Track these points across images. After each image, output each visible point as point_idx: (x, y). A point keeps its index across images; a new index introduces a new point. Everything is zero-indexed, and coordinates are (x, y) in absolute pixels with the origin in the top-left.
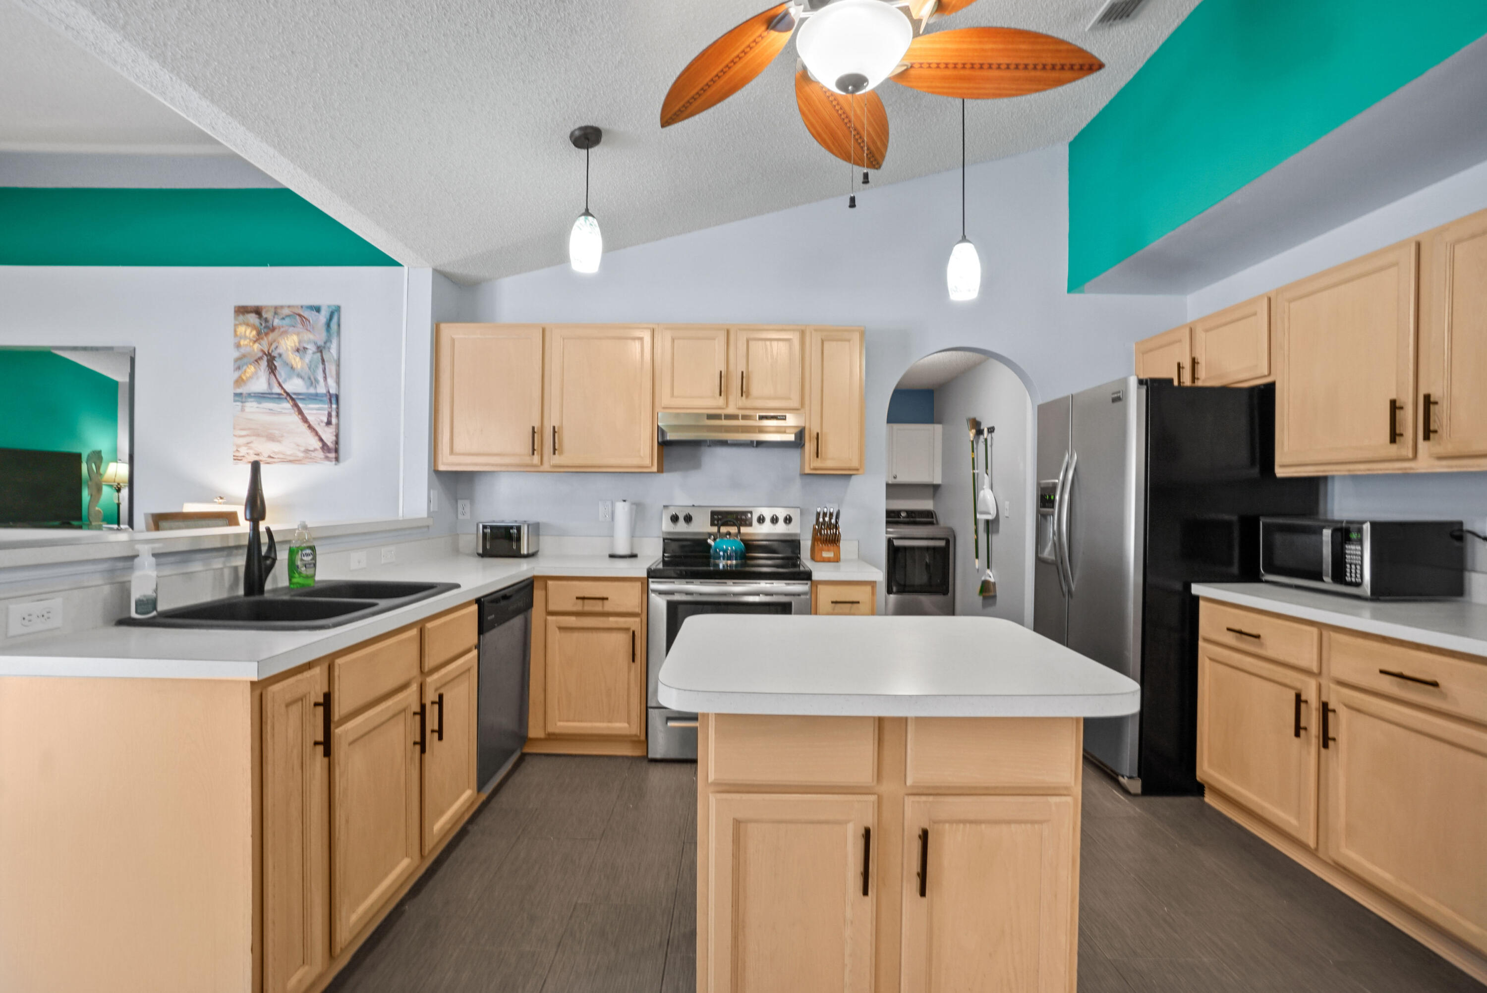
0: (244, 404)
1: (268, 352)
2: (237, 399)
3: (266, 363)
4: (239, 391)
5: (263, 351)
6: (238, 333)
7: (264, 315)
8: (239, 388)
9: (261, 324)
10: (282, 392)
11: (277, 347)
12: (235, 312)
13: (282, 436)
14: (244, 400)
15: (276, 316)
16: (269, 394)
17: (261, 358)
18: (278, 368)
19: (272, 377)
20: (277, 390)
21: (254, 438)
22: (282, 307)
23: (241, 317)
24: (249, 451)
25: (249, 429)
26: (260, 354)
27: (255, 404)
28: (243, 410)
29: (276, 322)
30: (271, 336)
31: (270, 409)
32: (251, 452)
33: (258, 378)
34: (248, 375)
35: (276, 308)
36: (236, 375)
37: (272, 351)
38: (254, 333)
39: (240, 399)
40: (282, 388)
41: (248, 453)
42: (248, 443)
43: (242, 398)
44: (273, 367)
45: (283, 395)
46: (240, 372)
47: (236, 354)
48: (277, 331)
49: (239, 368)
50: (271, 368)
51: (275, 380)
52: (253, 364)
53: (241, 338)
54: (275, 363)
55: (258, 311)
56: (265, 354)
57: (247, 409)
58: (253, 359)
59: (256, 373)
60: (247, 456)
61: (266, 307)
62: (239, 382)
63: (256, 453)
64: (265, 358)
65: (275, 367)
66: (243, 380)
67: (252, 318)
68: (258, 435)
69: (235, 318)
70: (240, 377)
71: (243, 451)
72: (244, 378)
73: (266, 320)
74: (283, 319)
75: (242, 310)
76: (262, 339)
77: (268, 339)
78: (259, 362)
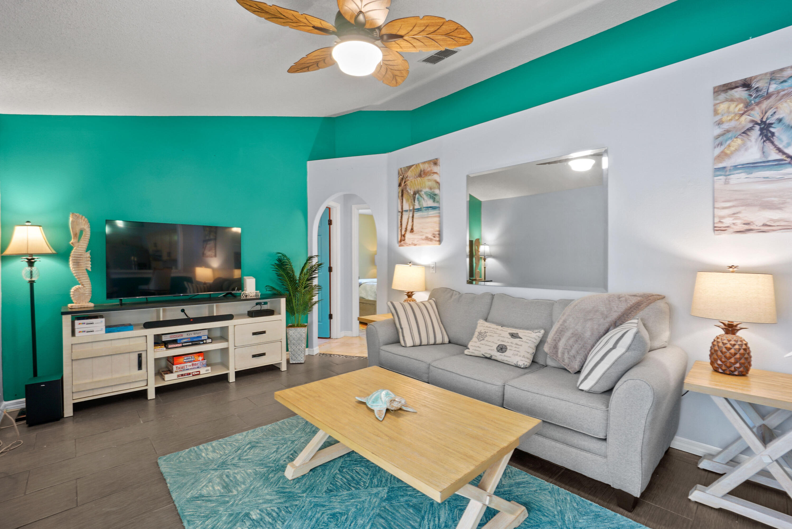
0: (729, 177)
1: (762, 121)
2: (718, 173)
3: (759, 132)
4: (721, 165)
5: (752, 121)
6: (720, 111)
7: (754, 85)
8: (721, 163)
9: (751, 95)
10: (784, 157)
11: (775, 113)
12: (714, 92)
13: (784, 203)
14: (728, 173)
15: (774, 82)
16: (764, 162)
17: (750, 129)
18: (776, 134)
19: (768, 144)
20: (775, 155)
21: (744, 208)
22: (782, 70)
23: (723, 96)
24: (734, 222)
25: (736, 200)
26: (751, 125)
27: (743, 175)
28: (727, 183)
29: (773, 87)
30: (765, 105)
31: (764, 178)
32: (738, 222)
33: (746, 150)
34: (732, 149)
35: (773, 73)
36: (718, 151)
37: (767, 119)
38: (741, 106)
39: (723, 173)
40: (784, 153)
41: (734, 224)
42: (734, 214)
43: (726, 171)
44: (769, 135)
45: (785, 160)
46: (723, 148)
47: (718, 131)
48: (773, 97)
49: (721, 144)
50: (766, 136)
51: (771, 147)
52: (739, 137)
53: (722, 115)
54: (772, 130)
55: (746, 84)
56: (757, 124)
57: (732, 182)
58: (739, 133)
59: (744, 144)
60: (732, 226)
61: (756, 77)
62: (722, 156)
63: (745, 222)
64: (757, 127)
65: (773, 134)
66: (726, 155)
67: (740, 93)
68: (748, 205)
69: (715, 98)
70: (722, 152)
71: (728, 221)
72: (728, 152)
73: (757, 90)
74: (785, 81)
75: (725, 88)
76: (752, 109)
77: (760, 108)
78: (748, 133)
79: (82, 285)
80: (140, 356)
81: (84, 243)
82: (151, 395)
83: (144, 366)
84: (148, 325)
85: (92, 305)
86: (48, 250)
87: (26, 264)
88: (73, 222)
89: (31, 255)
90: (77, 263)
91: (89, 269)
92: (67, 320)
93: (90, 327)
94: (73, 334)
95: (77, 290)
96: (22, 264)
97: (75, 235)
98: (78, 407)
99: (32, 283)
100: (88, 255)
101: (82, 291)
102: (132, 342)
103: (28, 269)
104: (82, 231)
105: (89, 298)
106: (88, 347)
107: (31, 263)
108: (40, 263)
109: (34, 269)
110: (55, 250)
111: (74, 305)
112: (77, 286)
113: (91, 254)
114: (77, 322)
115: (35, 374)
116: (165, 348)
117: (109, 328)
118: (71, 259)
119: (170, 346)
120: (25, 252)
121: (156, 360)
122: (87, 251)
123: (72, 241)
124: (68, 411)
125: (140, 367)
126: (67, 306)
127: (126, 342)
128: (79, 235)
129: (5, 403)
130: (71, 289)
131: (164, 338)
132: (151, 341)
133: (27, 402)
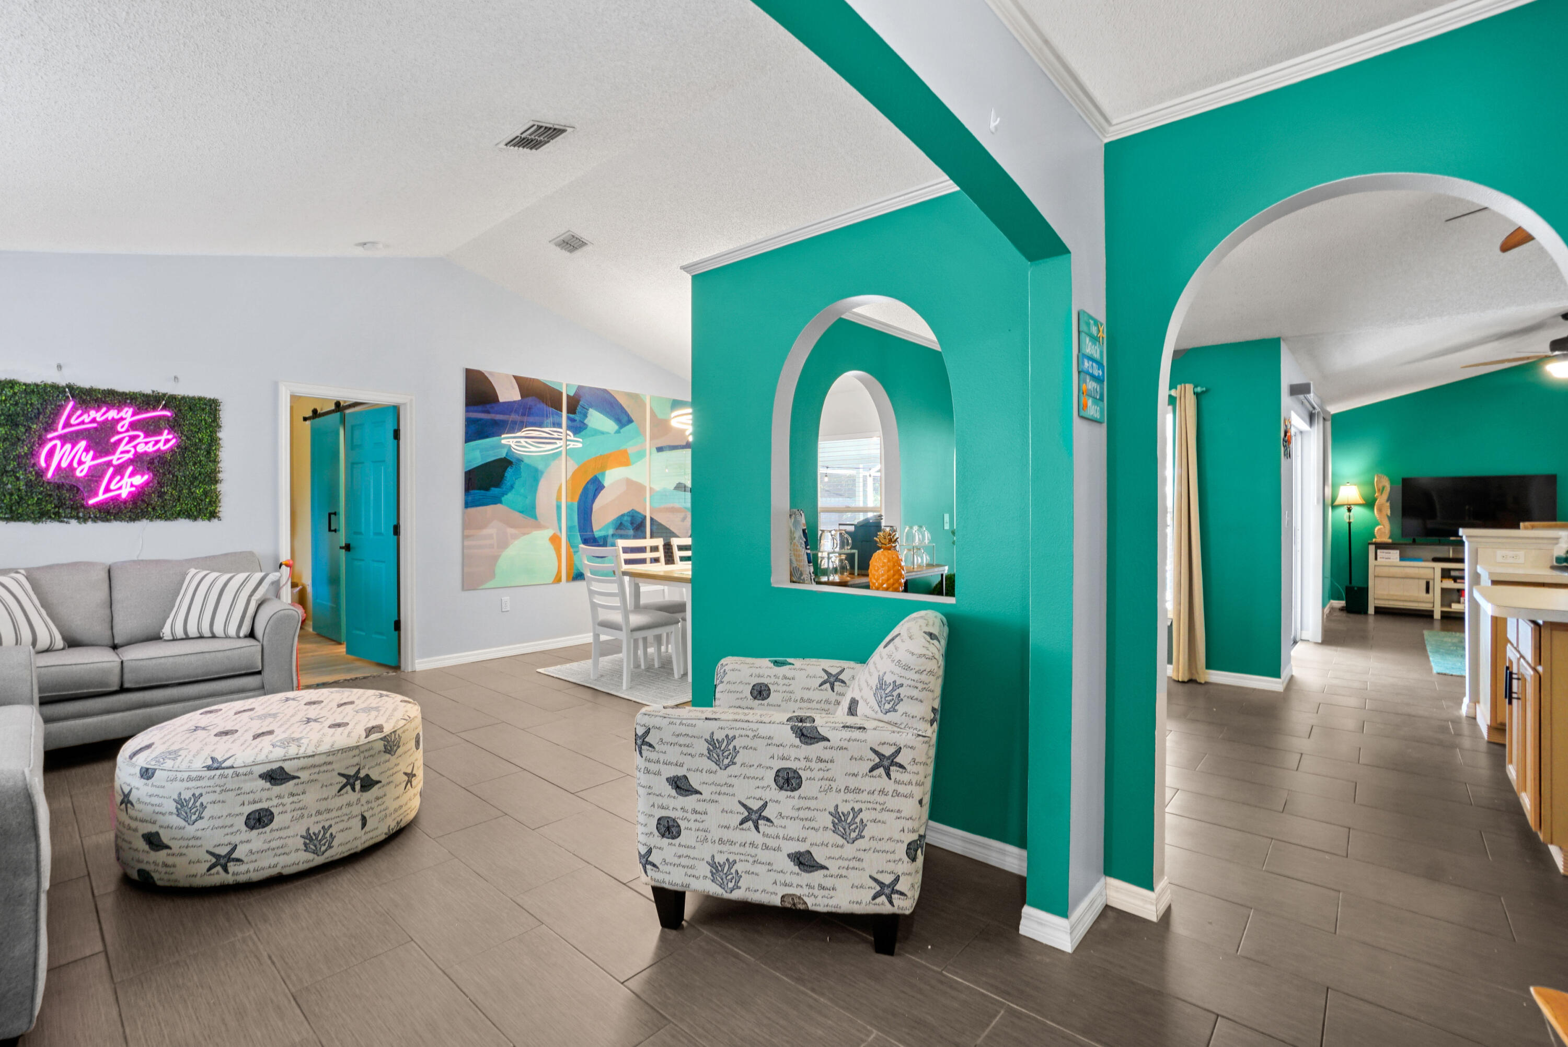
79: (1384, 526)
80: (1428, 584)
81: (1385, 496)
82: (1437, 615)
83: (1431, 590)
84: (1436, 560)
85: (1390, 541)
86: (1361, 502)
87: (1346, 510)
88: (1377, 481)
89: (1350, 505)
90: (1380, 510)
91: (1389, 514)
92: (1372, 548)
93: (1387, 555)
94: (1376, 559)
95: (1379, 529)
96: (1345, 509)
97: (1379, 490)
98: (1380, 611)
99: (1350, 523)
100: (1388, 504)
101: (1383, 530)
102: (1422, 571)
103: (1348, 514)
104: (1384, 487)
105: (1388, 536)
106: (1386, 569)
107: (1349, 510)
108: (1355, 509)
109: (1351, 514)
110: (1364, 500)
111: (1378, 540)
112: (1379, 527)
113: (1390, 503)
114: (1379, 551)
115: (1350, 582)
116: (1453, 582)
117: (1402, 558)
118: (1375, 507)
119: (1458, 581)
120: (1346, 503)
121: (1444, 591)
122: (1387, 501)
123: (1377, 494)
124: (1371, 610)
125: (1428, 591)
126: (1372, 540)
127: (1416, 571)
128: (1382, 490)
129: (1332, 601)
130: (1375, 527)
131: (1453, 573)
132: (1438, 574)
133: (1347, 603)
